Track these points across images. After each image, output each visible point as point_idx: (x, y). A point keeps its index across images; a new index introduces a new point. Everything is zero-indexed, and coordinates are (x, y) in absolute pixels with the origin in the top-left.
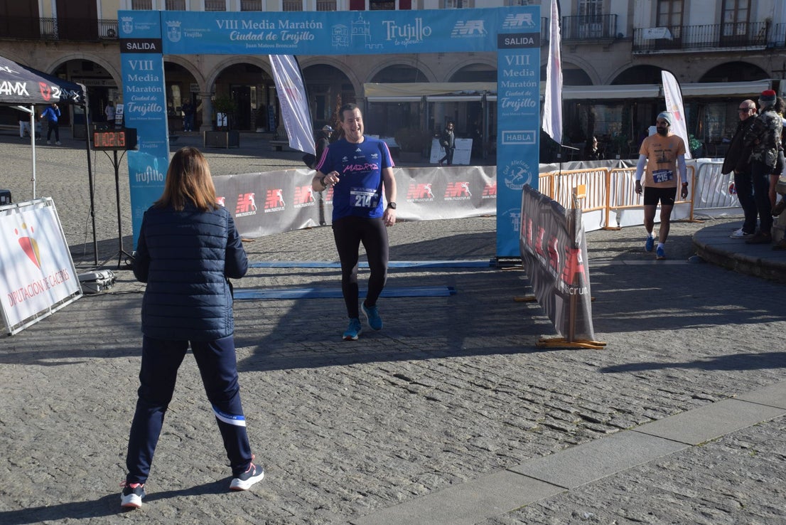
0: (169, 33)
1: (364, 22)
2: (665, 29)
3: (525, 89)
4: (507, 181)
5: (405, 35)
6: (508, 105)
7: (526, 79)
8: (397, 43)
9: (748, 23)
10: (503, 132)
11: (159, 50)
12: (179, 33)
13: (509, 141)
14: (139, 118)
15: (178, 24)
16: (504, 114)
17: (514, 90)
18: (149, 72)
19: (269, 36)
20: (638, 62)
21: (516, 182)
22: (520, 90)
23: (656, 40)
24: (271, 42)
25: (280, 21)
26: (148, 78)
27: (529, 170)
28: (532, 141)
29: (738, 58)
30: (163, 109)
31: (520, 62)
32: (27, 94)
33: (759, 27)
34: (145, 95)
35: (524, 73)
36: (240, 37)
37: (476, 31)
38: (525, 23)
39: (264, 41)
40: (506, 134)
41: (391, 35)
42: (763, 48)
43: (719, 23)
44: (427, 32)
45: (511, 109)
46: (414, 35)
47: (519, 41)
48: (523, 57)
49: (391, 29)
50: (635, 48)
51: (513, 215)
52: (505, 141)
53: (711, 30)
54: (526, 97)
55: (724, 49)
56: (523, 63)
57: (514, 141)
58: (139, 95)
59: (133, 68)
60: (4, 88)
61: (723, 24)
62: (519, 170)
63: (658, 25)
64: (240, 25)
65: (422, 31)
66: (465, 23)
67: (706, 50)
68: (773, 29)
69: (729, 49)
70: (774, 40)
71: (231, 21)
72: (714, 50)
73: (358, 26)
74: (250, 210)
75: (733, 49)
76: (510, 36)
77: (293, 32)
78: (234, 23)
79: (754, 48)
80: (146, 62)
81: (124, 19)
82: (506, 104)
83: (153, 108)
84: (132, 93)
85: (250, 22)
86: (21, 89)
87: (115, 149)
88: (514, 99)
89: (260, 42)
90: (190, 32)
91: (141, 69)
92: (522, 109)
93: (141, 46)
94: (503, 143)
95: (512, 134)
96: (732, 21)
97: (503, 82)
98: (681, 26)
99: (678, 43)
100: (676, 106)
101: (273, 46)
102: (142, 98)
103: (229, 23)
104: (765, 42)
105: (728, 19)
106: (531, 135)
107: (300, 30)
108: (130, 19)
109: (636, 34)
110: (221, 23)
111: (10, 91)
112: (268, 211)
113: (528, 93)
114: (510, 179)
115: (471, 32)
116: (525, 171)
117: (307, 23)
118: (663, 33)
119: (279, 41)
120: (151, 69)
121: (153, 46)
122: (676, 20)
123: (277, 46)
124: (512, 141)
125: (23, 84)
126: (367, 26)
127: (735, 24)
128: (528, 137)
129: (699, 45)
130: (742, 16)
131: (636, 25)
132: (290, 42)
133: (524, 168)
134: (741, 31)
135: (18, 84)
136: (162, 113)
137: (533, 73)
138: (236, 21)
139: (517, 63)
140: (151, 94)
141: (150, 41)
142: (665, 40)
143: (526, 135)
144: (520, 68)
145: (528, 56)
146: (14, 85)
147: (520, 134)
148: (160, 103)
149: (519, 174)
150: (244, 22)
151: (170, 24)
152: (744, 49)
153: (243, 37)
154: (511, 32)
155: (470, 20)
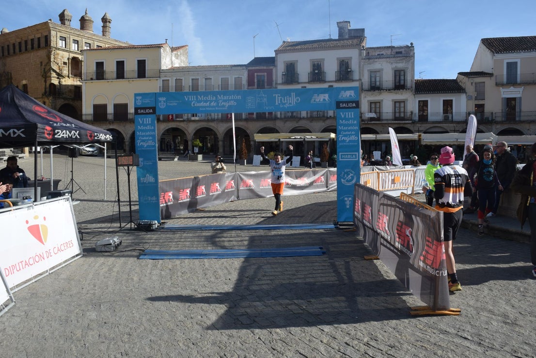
0: (160, 104)
1: (264, 95)
2: (374, 113)
3: (352, 130)
4: (342, 180)
5: (286, 102)
6: (342, 139)
7: (352, 125)
8: (281, 106)
9: (404, 112)
10: (340, 153)
11: (154, 112)
12: (165, 104)
13: (343, 158)
14: (143, 149)
15: (164, 99)
16: (340, 144)
17: (345, 131)
18: (149, 124)
19: (212, 104)
20: (364, 126)
21: (348, 181)
22: (349, 131)
23: (371, 118)
24: (213, 107)
25: (218, 96)
26: (148, 127)
27: (354, 174)
28: (356, 158)
29: (402, 125)
30: (155, 143)
31: (348, 116)
32: (78, 137)
33: (409, 114)
34: (147, 136)
35: (350, 122)
36: (197, 105)
37: (324, 100)
38: (350, 96)
39: (209, 107)
40: (341, 155)
41: (278, 102)
42: (411, 122)
43: (394, 111)
44: (298, 100)
45: (344, 141)
46: (290, 102)
47: (348, 105)
48: (350, 113)
49: (278, 99)
50: (363, 120)
51: (346, 199)
52: (341, 158)
53: (391, 114)
54: (352, 135)
55: (396, 122)
56: (350, 117)
57: (346, 158)
58: (143, 136)
59: (141, 122)
60: (63, 134)
61: (395, 112)
62: (349, 174)
63: (371, 112)
64: (197, 98)
65: (295, 100)
66: (318, 95)
67: (390, 122)
68: (413, 115)
69: (398, 122)
70: (414, 119)
71: (192, 97)
72: (393, 122)
73: (260, 97)
74: (203, 194)
75: (400, 122)
76: (343, 102)
77: (225, 101)
78: (194, 97)
79: (407, 122)
80: (147, 119)
81: (137, 98)
82: (341, 138)
83: (150, 143)
84: (139, 136)
85: (202, 96)
86: (75, 134)
87: (128, 166)
88: (345, 136)
89: (207, 107)
90: (170, 103)
91: (145, 123)
92: (350, 141)
93: (145, 111)
94: (340, 160)
95: (345, 155)
96: (398, 111)
97: (339, 127)
98: (380, 113)
99: (379, 119)
100: (395, 143)
101: (214, 109)
102: (145, 138)
103: (191, 97)
104: (411, 120)
105: (397, 111)
106: (356, 155)
107: (229, 100)
108: (140, 98)
109: (363, 115)
110: (187, 97)
111: (67, 135)
112: (212, 194)
113: (353, 133)
114: (344, 179)
115: (322, 100)
116: (352, 175)
117: (233, 96)
118: (373, 115)
119: (218, 106)
120: (150, 122)
121: (151, 111)
122: (378, 110)
123: (216, 108)
124: (345, 158)
125: (76, 132)
126: (265, 97)
127: (400, 112)
128: (354, 156)
129: (387, 120)
130: (402, 110)
131: (362, 112)
132: (224, 106)
133: (352, 173)
134: (402, 115)
135: (73, 132)
136: (154, 146)
137: (355, 122)
138: (195, 96)
139: (347, 117)
140: (150, 136)
141: (150, 108)
142: (374, 118)
143: (352, 155)
144: (348, 119)
145: (352, 113)
146: (70, 132)
147: (350, 154)
148: (154, 140)
149: (349, 176)
150: (199, 96)
151: (160, 99)
152: (404, 122)
153: (199, 105)
154: (344, 100)
155: (321, 94)
